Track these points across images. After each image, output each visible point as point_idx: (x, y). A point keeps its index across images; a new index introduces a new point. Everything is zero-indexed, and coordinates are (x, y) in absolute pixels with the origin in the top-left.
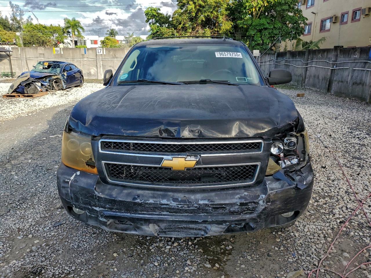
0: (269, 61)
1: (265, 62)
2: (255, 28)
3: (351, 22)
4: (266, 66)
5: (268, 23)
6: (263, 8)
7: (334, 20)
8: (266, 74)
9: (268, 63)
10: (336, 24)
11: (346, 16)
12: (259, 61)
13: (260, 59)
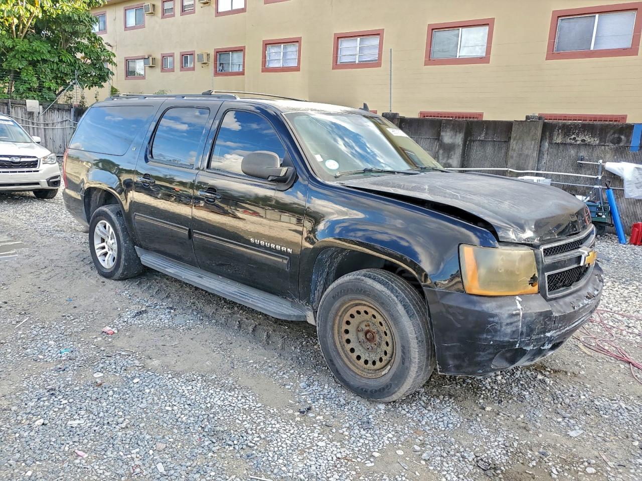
0: (62, 122)
1: (53, 124)
2: (22, 57)
3: (181, 71)
4: (55, 131)
5: (49, 52)
6: (33, 20)
7: (151, 62)
8: (58, 147)
9: (59, 126)
10: (154, 69)
11: (170, 59)
12: (42, 121)
13: (41, 117)
